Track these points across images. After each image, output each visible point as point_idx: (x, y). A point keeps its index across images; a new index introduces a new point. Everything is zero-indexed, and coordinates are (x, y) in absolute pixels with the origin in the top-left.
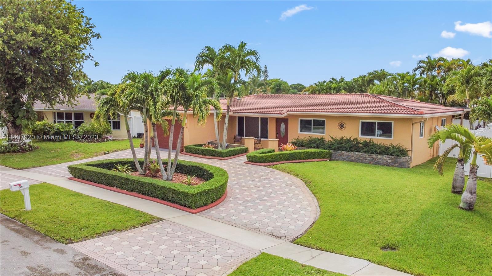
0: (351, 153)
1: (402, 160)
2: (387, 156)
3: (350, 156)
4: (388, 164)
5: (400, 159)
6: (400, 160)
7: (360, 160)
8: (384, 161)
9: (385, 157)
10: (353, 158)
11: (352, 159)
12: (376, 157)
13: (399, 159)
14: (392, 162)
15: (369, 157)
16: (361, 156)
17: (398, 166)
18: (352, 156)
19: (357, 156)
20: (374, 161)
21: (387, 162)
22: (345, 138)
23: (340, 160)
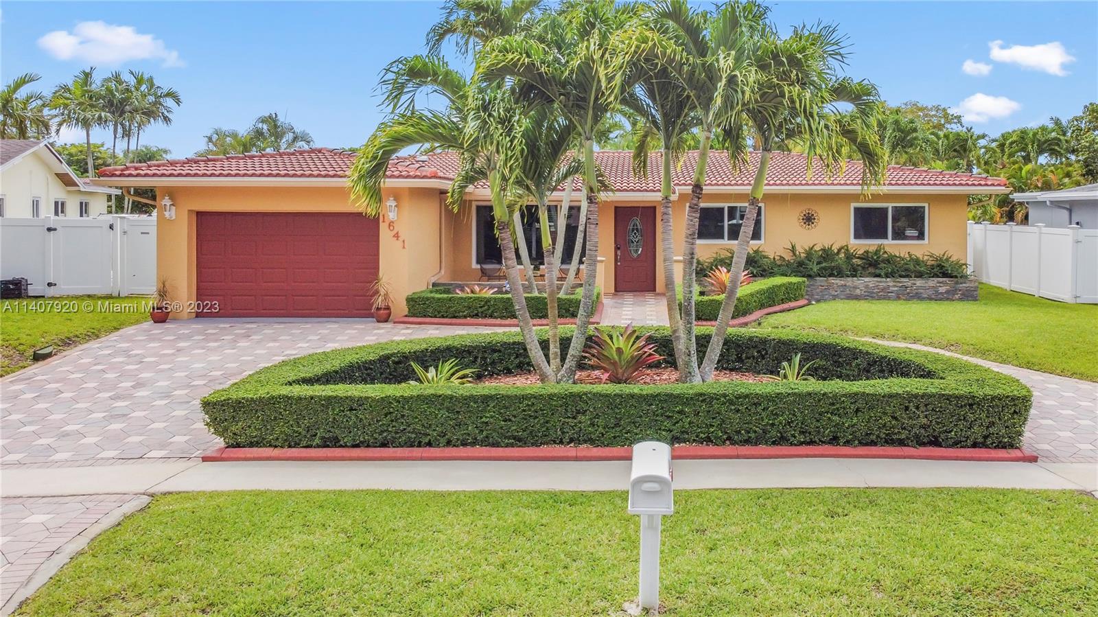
0: (850, 281)
1: (967, 285)
2: (936, 280)
3: (849, 286)
4: (940, 296)
5: (965, 283)
6: (964, 285)
7: (875, 295)
8: (930, 292)
9: (933, 282)
10: (858, 292)
11: (854, 294)
12: (912, 284)
13: (961, 283)
14: (947, 292)
15: (895, 286)
16: (877, 286)
17: (961, 299)
18: (855, 288)
19: (867, 287)
20: (909, 293)
21: (937, 291)
22: (817, 248)
23: (825, 300)
